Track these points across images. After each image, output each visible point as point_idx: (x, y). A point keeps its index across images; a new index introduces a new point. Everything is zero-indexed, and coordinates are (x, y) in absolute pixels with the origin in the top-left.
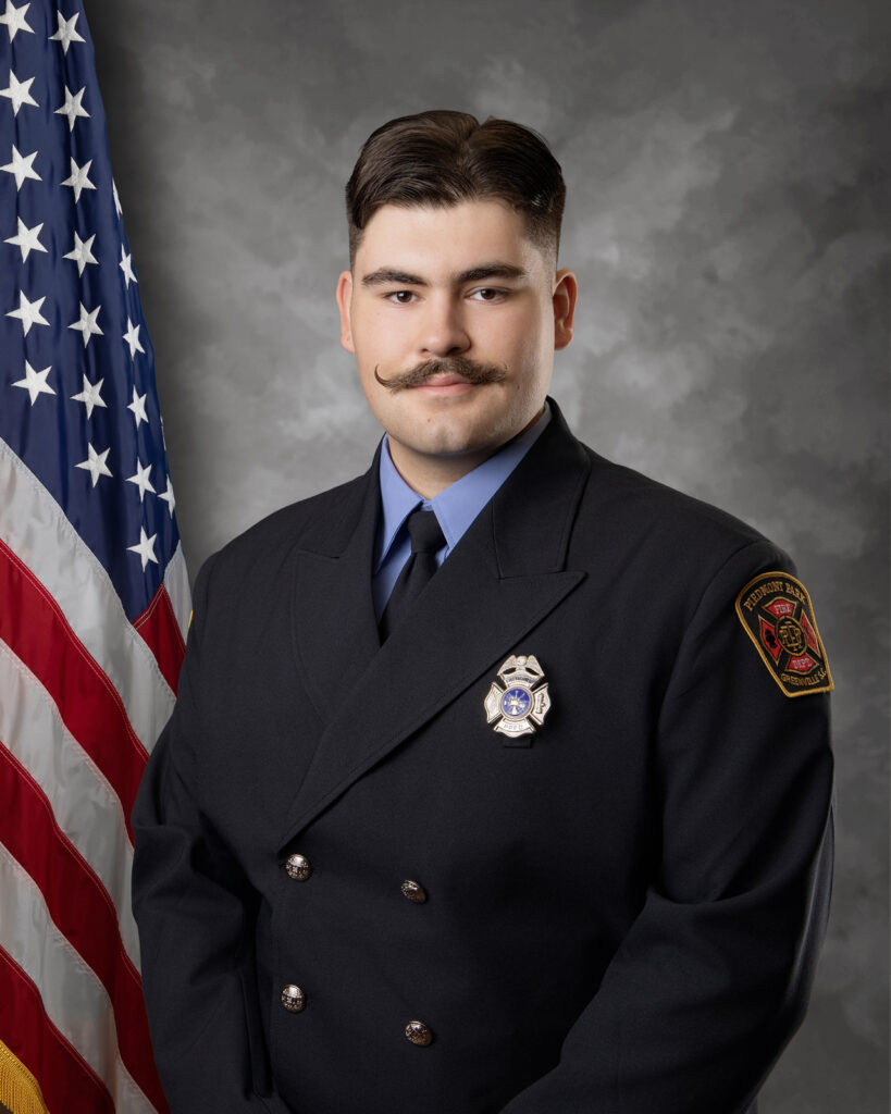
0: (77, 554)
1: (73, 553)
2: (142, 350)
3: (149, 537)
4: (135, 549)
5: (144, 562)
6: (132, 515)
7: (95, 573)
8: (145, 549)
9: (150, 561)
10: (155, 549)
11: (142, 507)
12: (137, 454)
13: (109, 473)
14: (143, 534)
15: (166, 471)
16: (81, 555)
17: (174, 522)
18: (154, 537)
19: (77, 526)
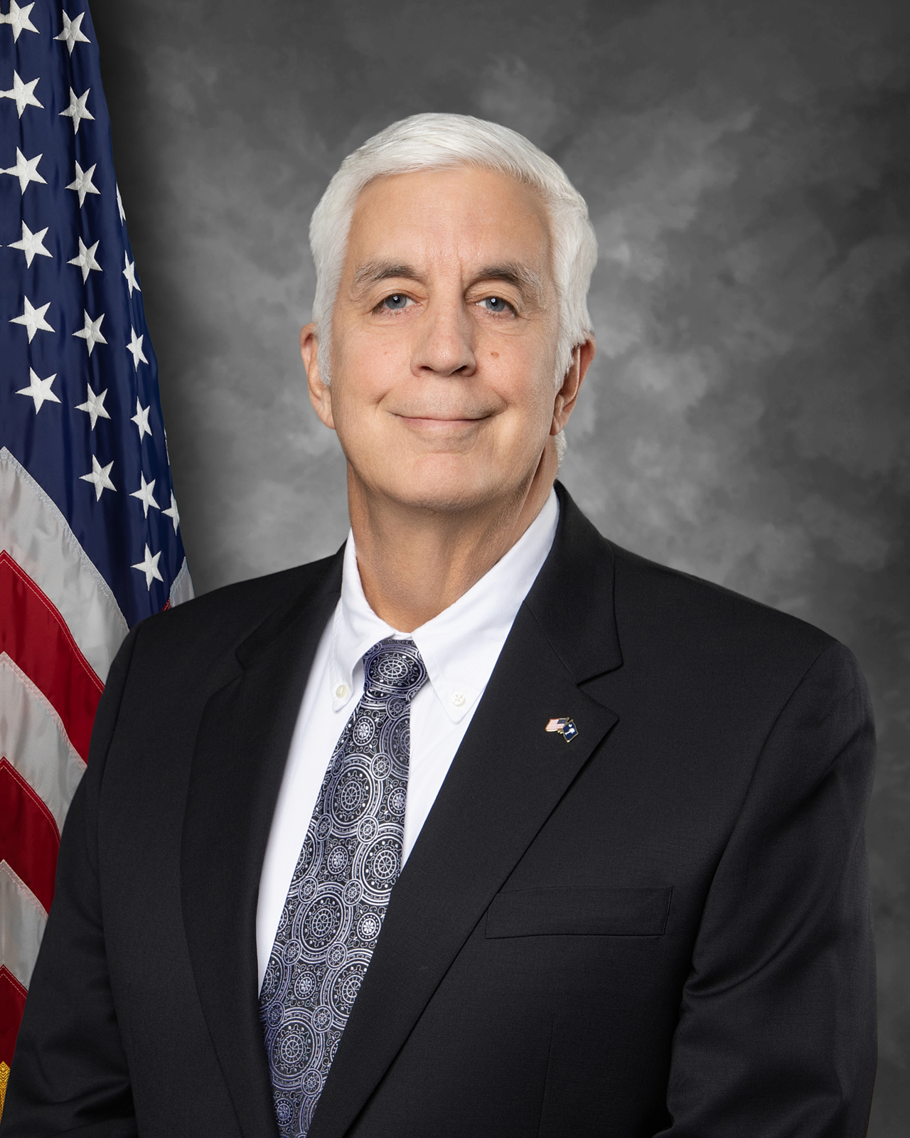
0: (82, 568)
1: (79, 565)
2: (145, 361)
3: (153, 555)
4: (139, 566)
5: (149, 581)
6: (136, 531)
7: (99, 590)
8: (149, 567)
9: (155, 579)
10: (160, 567)
11: (146, 522)
12: (141, 468)
13: (112, 487)
14: (147, 550)
15: (169, 487)
16: (85, 569)
17: (179, 538)
18: (160, 553)
19: (81, 540)
